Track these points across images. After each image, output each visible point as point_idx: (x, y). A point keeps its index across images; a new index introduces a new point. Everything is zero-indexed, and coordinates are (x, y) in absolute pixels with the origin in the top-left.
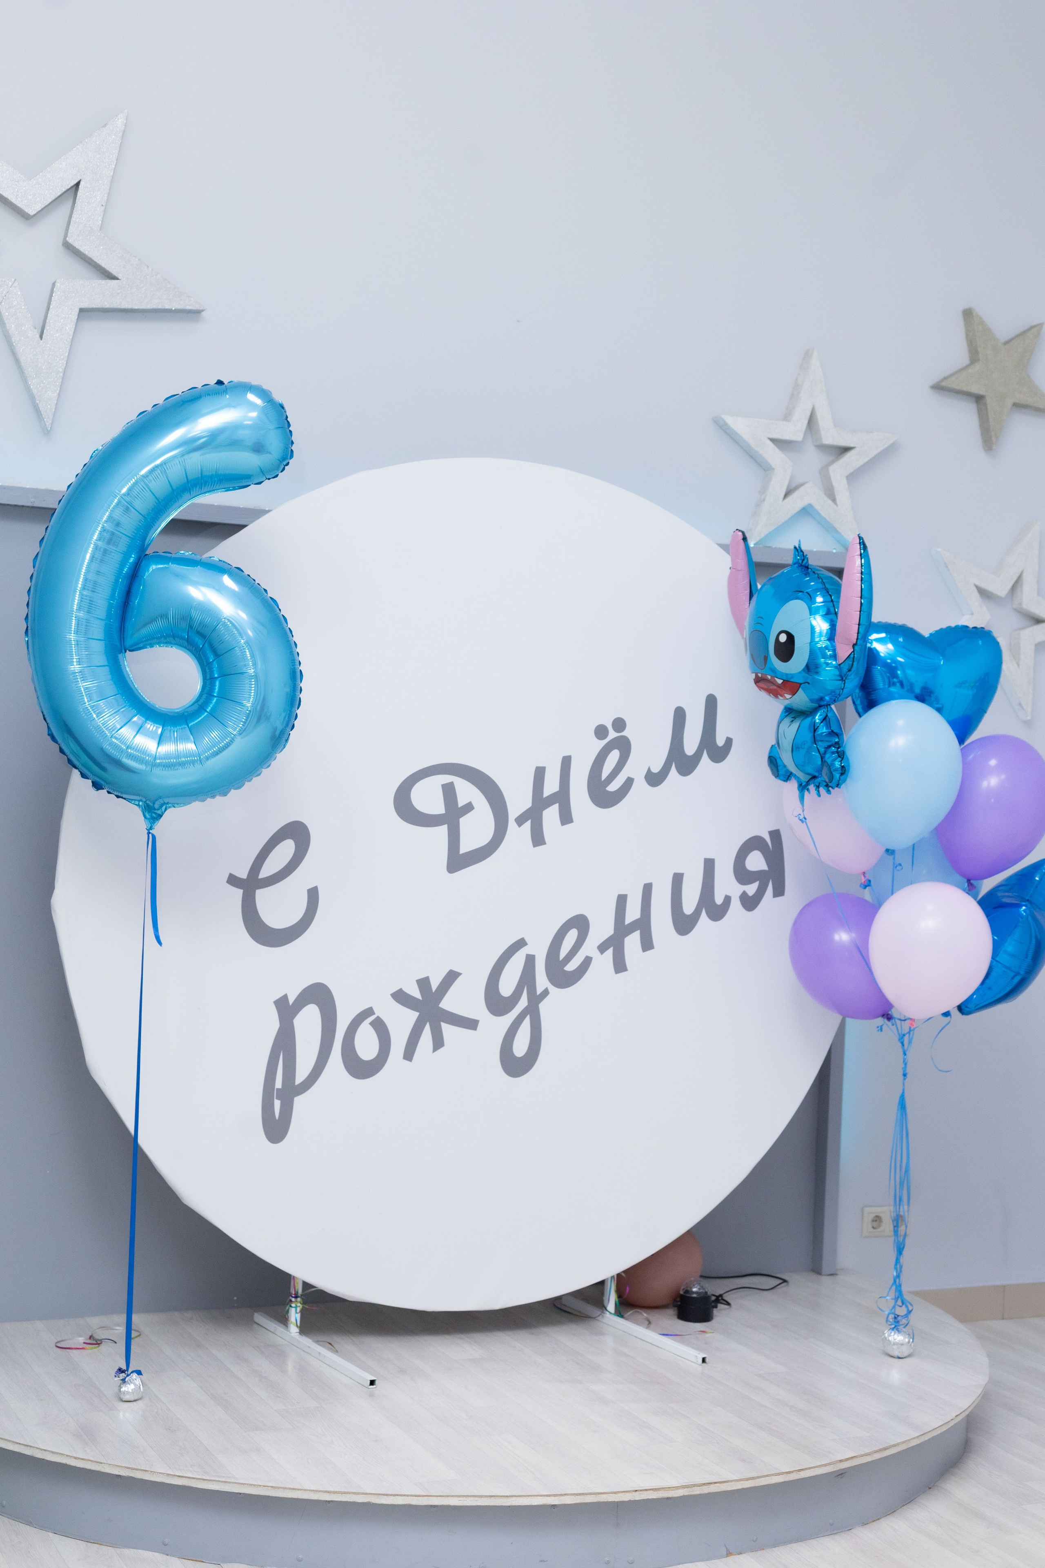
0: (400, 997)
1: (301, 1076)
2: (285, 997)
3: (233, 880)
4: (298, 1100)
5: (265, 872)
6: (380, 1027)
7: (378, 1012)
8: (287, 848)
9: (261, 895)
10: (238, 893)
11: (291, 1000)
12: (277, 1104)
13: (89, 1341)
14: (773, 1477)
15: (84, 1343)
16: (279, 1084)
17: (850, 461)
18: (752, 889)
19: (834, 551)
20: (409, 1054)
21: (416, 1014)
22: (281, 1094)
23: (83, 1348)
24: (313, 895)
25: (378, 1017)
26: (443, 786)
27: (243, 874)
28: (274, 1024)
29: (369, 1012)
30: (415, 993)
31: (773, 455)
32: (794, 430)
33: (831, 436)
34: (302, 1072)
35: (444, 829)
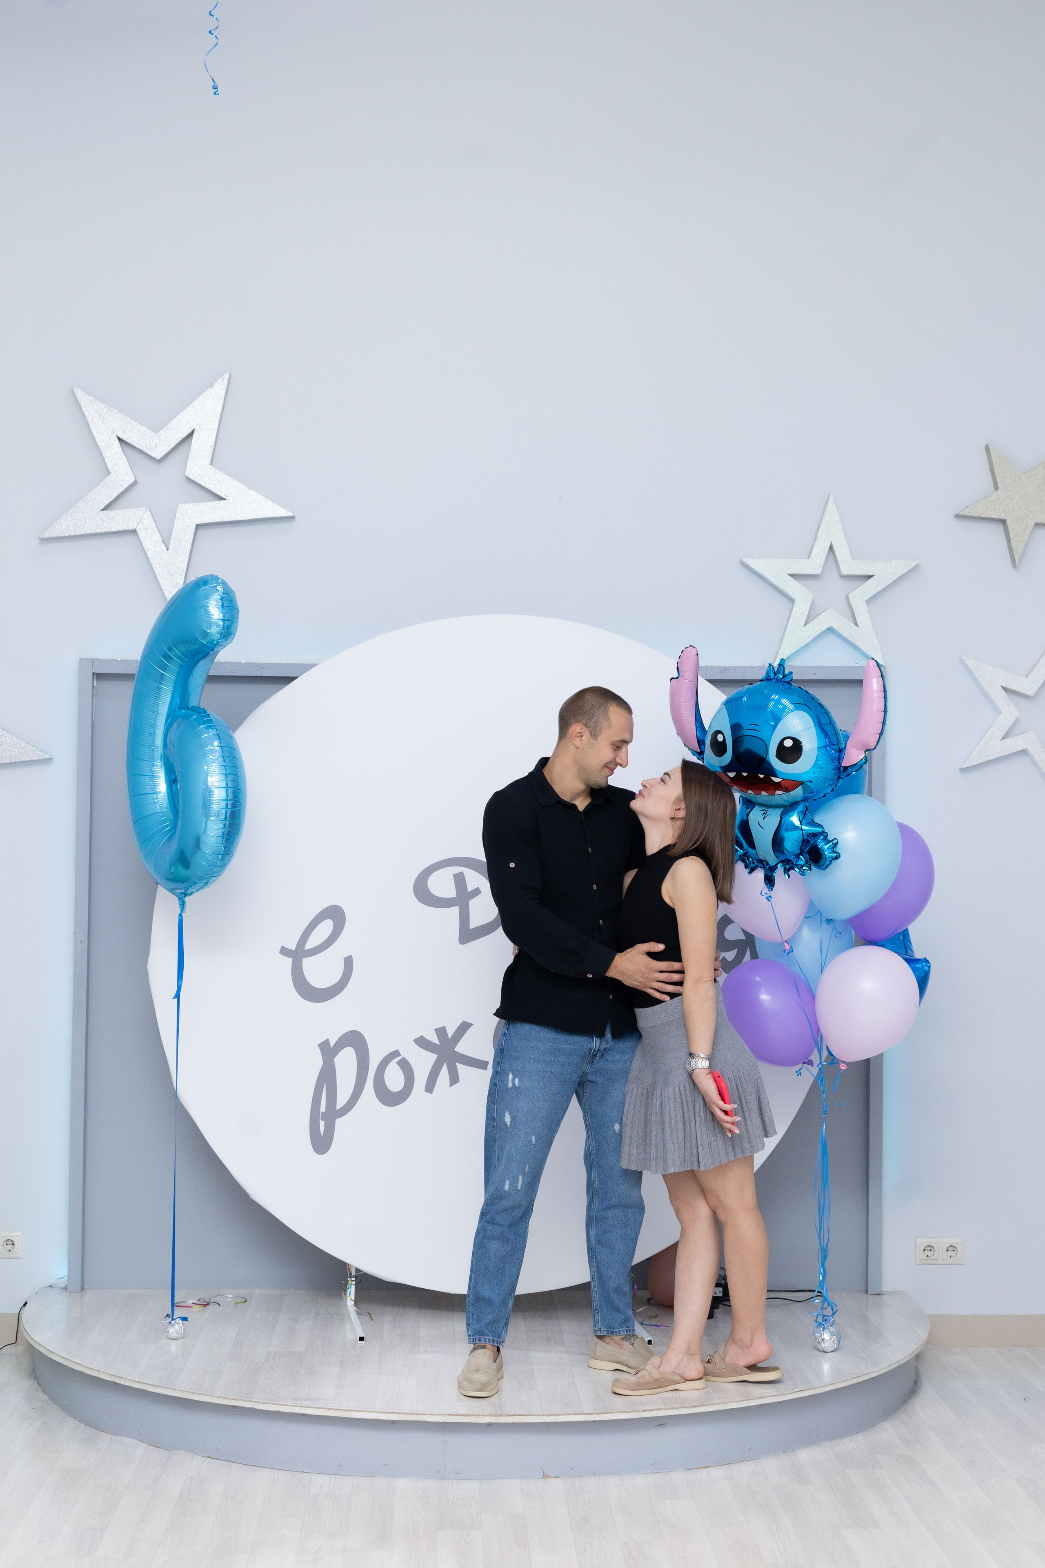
0: (422, 1042)
1: (341, 1102)
2: (327, 1041)
3: (284, 951)
4: (339, 1122)
5: (310, 944)
6: (405, 1065)
7: (403, 1054)
8: (326, 928)
9: (308, 964)
10: (289, 961)
11: (332, 1043)
12: (322, 1124)
13: (198, 1303)
14: (573, 1416)
15: (192, 1303)
16: (323, 1108)
17: (870, 588)
18: (730, 955)
19: (856, 665)
20: (430, 1087)
21: (436, 1056)
22: (325, 1116)
23: (191, 1307)
24: (349, 963)
25: (403, 1058)
26: (455, 875)
27: (292, 946)
28: (318, 1062)
29: (396, 1054)
30: (435, 1040)
31: (793, 588)
32: (814, 565)
33: (849, 566)
34: (342, 1098)
35: (455, 911)
